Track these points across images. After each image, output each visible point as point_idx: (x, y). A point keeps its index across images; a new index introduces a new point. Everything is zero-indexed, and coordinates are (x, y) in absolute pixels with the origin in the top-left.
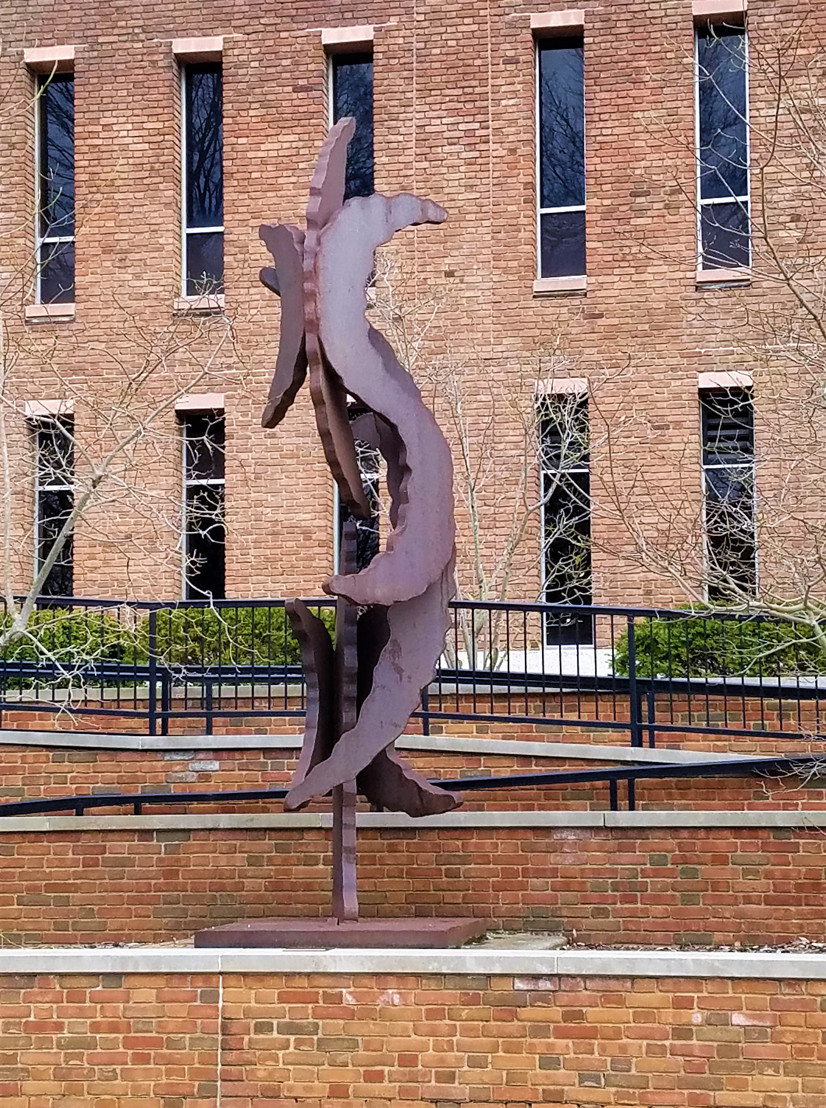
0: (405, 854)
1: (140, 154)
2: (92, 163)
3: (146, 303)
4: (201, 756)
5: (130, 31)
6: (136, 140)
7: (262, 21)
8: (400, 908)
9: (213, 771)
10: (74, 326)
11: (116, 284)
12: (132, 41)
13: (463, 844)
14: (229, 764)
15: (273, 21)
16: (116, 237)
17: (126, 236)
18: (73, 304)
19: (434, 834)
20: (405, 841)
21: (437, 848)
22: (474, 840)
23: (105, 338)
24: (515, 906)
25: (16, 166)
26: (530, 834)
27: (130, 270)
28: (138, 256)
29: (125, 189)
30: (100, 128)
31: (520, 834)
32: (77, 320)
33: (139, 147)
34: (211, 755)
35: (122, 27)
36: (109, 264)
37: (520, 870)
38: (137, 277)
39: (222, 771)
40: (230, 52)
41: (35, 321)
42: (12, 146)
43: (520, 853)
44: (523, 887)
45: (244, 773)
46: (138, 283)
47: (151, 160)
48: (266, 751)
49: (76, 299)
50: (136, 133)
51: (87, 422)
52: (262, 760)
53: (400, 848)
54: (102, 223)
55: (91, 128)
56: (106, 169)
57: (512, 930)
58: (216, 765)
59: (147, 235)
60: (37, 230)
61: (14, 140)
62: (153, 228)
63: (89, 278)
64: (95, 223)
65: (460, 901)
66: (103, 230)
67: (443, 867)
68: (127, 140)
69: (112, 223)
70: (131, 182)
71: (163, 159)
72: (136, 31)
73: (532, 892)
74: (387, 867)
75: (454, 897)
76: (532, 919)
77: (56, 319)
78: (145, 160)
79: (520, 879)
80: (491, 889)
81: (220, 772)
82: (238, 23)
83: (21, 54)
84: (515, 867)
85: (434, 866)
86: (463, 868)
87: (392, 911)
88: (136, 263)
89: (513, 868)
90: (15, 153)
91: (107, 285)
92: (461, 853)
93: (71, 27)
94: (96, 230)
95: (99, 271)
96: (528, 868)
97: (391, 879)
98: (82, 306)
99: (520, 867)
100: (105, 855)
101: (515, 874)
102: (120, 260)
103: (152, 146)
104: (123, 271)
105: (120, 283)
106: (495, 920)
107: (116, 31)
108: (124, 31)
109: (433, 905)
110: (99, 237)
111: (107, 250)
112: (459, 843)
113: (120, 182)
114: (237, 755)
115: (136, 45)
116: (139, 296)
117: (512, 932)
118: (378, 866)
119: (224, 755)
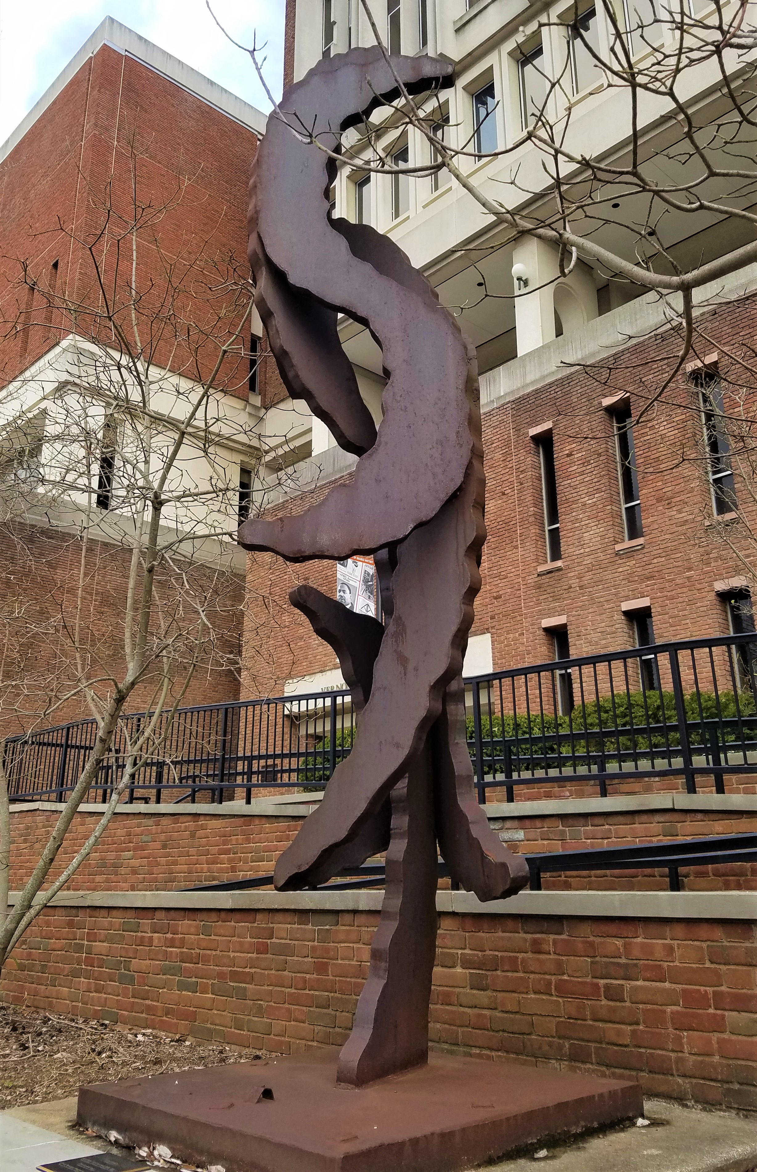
0: (552, 956)
1: (673, 437)
2: (645, 451)
3: (687, 527)
4: (508, 824)
5: (660, 368)
6: (670, 430)
7: (741, 334)
8: (550, 1044)
9: (519, 841)
10: (645, 550)
11: (667, 519)
12: (662, 374)
13: (625, 945)
14: (533, 833)
15: (747, 332)
16: (664, 490)
17: (670, 489)
18: (642, 538)
19: (586, 929)
20: (552, 937)
21: (591, 950)
22: (639, 940)
23: (663, 554)
24: (707, 1059)
25: (603, 466)
26: (718, 933)
27: (674, 509)
28: (678, 499)
29: (666, 460)
30: (648, 430)
31: (703, 931)
32: (646, 547)
33: (672, 433)
34: (516, 823)
35: (656, 368)
36: (661, 508)
37: (711, 996)
38: (680, 511)
39: (528, 840)
40: (722, 359)
41: (621, 552)
42: (600, 455)
43: (708, 965)
44: (718, 1025)
45: (546, 842)
46: (681, 515)
47: (680, 439)
48: (563, 817)
49: (644, 534)
50: (669, 426)
51: (659, 609)
52: (561, 827)
53: (545, 947)
54: (654, 485)
55: (642, 431)
56: (653, 452)
57: (707, 1103)
58: (520, 835)
59: (683, 485)
60: (622, 501)
61: (600, 451)
62: (686, 479)
63: (651, 519)
64: (651, 486)
65: (627, 1041)
66: (655, 489)
67: (602, 982)
68: (664, 432)
69: (660, 483)
70: (670, 455)
71: (687, 436)
72: (664, 367)
73: (734, 1037)
74: (532, 976)
75: (619, 1033)
76: (737, 1087)
77: (633, 549)
78: (677, 440)
79: (711, 1011)
80: (669, 1025)
81: (526, 842)
82: (726, 341)
83: (601, 403)
84: (702, 989)
85: (589, 979)
86: (628, 985)
87: (540, 1048)
88: (678, 503)
89: (699, 991)
90: (601, 458)
91: (662, 521)
92: (623, 960)
93: (626, 379)
94: (652, 490)
95: (656, 513)
96: (722, 993)
97: (537, 996)
98: (647, 537)
99: (710, 990)
100: (273, 941)
101: (702, 1001)
102: (668, 504)
103: (680, 430)
104: (670, 510)
105: (670, 518)
106: (680, 1080)
107: (652, 372)
108: (656, 370)
109: (593, 1045)
110: (653, 494)
111: (660, 500)
112: (619, 942)
113: (663, 457)
114: (538, 823)
115: (664, 376)
116: (682, 523)
117: (708, 1107)
118: (521, 974)
119: (527, 823)
